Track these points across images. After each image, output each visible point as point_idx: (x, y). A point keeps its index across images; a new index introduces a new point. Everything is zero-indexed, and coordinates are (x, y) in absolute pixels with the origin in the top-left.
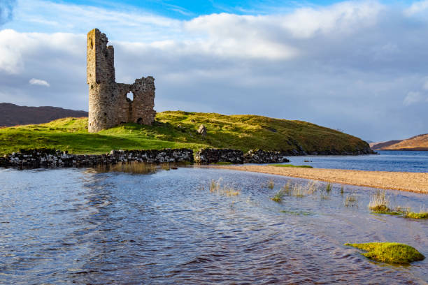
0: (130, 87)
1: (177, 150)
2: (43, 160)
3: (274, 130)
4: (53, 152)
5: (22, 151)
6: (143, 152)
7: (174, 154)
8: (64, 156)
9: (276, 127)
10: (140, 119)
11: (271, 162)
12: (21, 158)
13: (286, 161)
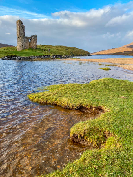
0: (30, 38)
1: (46, 55)
2: (13, 58)
3: (67, 50)
4: (16, 56)
5: (8, 56)
6: (38, 56)
7: (46, 56)
8: (19, 57)
9: (67, 49)
10: (32, 47)
11: (69, 58)
12: (8, 57)
13: (72, 58)
